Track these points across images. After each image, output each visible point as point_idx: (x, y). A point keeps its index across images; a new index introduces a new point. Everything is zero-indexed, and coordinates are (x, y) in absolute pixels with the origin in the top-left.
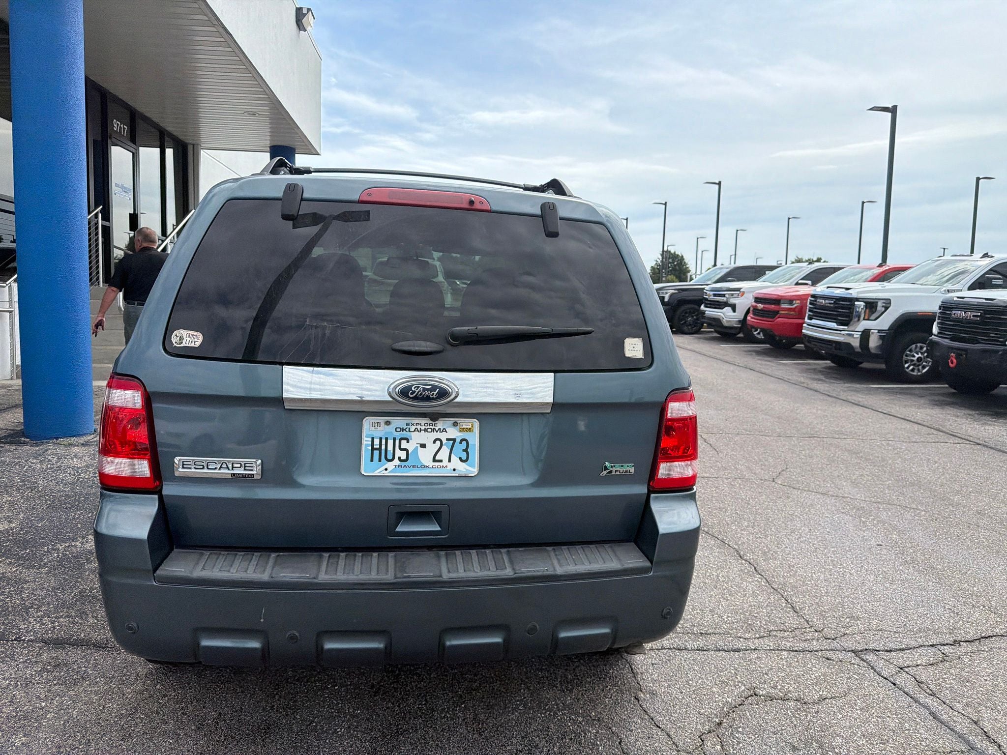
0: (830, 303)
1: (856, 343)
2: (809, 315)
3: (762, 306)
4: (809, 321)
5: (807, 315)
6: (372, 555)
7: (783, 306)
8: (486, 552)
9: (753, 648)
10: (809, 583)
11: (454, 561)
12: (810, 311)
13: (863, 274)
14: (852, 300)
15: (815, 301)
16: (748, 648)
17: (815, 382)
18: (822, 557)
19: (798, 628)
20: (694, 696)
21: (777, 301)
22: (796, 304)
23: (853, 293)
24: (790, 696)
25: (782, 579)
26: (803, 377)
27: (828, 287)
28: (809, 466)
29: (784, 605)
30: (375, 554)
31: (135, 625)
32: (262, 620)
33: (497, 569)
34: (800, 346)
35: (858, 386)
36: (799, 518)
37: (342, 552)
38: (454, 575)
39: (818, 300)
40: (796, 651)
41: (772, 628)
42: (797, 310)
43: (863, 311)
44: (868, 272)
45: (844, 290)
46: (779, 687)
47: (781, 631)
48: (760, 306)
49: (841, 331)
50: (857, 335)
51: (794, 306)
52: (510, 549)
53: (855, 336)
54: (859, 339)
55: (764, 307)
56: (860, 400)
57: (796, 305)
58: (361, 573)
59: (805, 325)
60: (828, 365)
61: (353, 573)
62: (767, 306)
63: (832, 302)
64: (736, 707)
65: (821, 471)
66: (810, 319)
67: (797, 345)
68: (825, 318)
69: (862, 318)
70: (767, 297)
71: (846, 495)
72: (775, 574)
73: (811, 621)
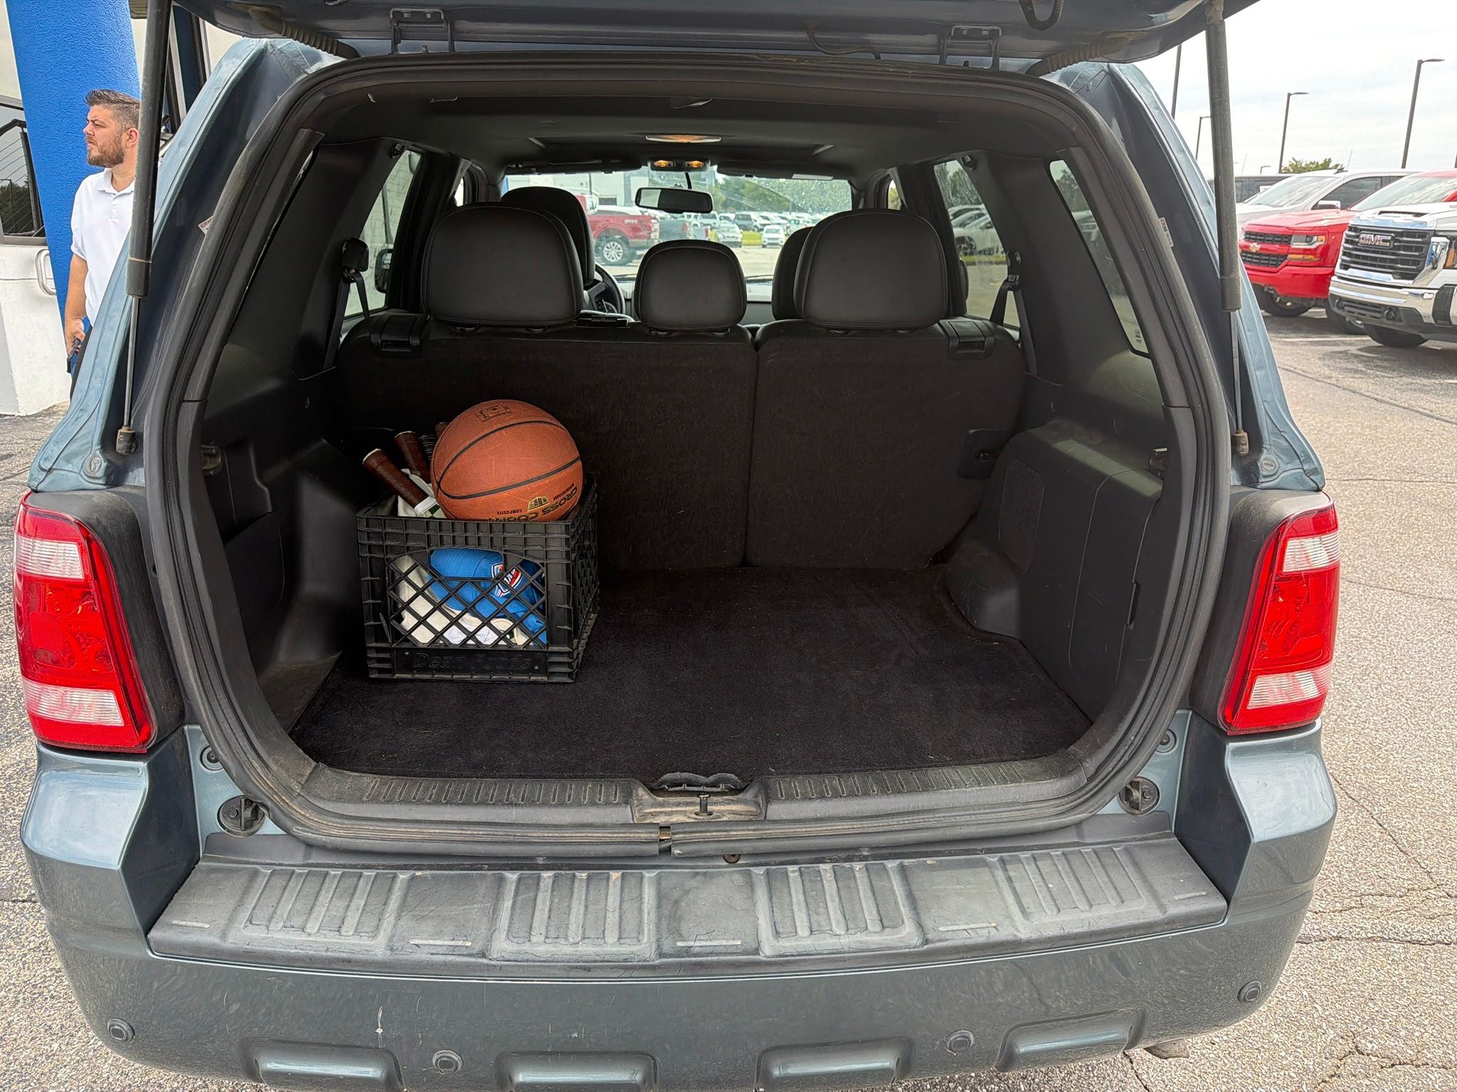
0: (1384, 241)
1: (1425, 308)
2: (1343, 260)
3: (1259, 246)
4: (1343, 272)
5: (1339, 261)
6: (608, 879)
7: (1296, 245)
8: (852, 869)
9: (1335, 934)
10: (1416, 785)
11: (786, 896)
12: (1345, 254)
13: (1430, 188)
14: (1425, 235)
15: (1358, 237)
16: (1324, 935)
17: (1350, 375)
18: (1429, 728)
19: (1413, 889)
20: (1238, 1052)
21: (1284, 237)
22: (1318, 242)
23: (1429, 223)
24: (1429, 1056)
25: (1363, 777)
26: (1328, 366)
27: (1382, 212)
28: (1368, 536)
29: (1378, 835)
30: (615, 875)
31: (125, 1027)
32: (379, 1031)
33: (883, 927)
34: (1318, 312)
35: (1425, 381)
36: (1371, 643)
37: (547, 868)
38: (788, 945)
39: (1362, 236)
40: (1419, 942)
41: (1363, 888)
42: (1319, 251)
43: (1444, 253)
44: (1442, 184)
45: (1411, 216)
46: (1403, 1033)
47: (1382, 895)
48: (1255, 247)
49: (1401, 288)
50: (1430, 296)
51: (1314, 246)
52: (906, 862)
53: (1426, 296)
54: (1433, 301)
55: (1261, 249)
56: (1433, 406)
57: (1317, 244)
58: (584, 938)
59: (1334, 278)
60: (1367, 344)
61: (566, 938)
62: (1265, 246)
63: (1389, 238)
64: (1324, 1081)
65: (1392, 545)
66: (1345, 267)
67: (1310, 310)
68: (1371, 265)
69: (1441, 264)
70: (1266, 230)
71: (1447, 596)
72: (1348, 764)
73: (1437, 873)
